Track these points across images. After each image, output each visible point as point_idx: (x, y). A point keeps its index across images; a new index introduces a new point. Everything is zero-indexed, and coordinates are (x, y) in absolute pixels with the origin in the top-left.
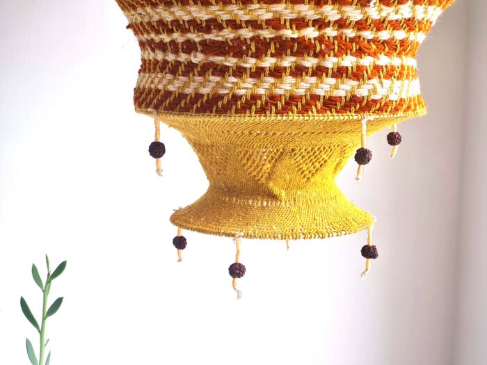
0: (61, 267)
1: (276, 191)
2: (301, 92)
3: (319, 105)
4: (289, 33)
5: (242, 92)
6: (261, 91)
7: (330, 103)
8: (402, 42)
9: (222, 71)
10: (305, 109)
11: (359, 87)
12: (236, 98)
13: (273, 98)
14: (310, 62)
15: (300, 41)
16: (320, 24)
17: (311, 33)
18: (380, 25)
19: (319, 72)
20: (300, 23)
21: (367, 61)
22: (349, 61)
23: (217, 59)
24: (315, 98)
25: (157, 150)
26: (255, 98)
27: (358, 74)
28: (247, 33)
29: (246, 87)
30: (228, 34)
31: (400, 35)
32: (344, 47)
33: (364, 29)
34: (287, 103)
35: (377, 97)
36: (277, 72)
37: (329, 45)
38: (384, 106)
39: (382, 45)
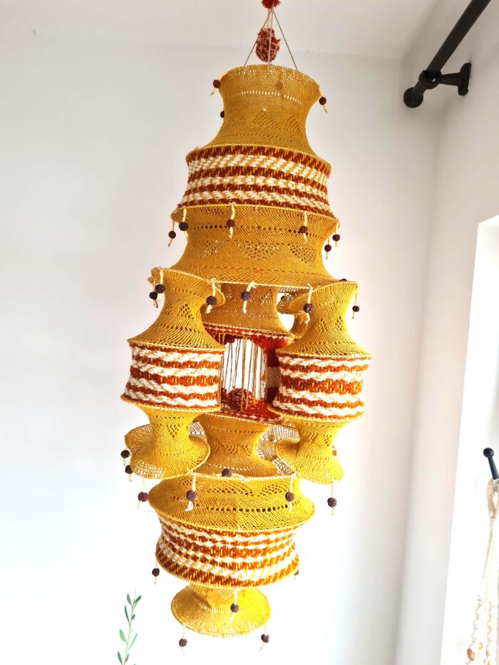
0: (139, 598)
1: (210, 603)
2: (205, 570)
3: (213, 578)
4: (199, 543)
5: (180, 563)
6: (188, 565)
7: (218, 579)
8: (264, 549)
9: (174, 550)
10: (205, 581)
11: (233, 573)
12: (177, 566)
13: (192, 570)
14: (209, 557)
15: (204, 547)
16: (214, 541)
17: (209, 544)
18: (246, 544)
19: (213, 563)
20: (203, 539)
21: (239, 561)
22: (228, 560)
23: (174, 544)
24: (211, 575)
25: (156, 572)
26: (185, 568)
27: (232, 567)
28: (182, 537)
29: (182, 561)
30: (175, 534)
31: (261, 547)
32: (226, 552)
33: (237, 545)
34: (198, 575)
35: (242, 580)
36: (195, 558)
37: (218, 551)
38: (248, 584)
39: (249, 552)
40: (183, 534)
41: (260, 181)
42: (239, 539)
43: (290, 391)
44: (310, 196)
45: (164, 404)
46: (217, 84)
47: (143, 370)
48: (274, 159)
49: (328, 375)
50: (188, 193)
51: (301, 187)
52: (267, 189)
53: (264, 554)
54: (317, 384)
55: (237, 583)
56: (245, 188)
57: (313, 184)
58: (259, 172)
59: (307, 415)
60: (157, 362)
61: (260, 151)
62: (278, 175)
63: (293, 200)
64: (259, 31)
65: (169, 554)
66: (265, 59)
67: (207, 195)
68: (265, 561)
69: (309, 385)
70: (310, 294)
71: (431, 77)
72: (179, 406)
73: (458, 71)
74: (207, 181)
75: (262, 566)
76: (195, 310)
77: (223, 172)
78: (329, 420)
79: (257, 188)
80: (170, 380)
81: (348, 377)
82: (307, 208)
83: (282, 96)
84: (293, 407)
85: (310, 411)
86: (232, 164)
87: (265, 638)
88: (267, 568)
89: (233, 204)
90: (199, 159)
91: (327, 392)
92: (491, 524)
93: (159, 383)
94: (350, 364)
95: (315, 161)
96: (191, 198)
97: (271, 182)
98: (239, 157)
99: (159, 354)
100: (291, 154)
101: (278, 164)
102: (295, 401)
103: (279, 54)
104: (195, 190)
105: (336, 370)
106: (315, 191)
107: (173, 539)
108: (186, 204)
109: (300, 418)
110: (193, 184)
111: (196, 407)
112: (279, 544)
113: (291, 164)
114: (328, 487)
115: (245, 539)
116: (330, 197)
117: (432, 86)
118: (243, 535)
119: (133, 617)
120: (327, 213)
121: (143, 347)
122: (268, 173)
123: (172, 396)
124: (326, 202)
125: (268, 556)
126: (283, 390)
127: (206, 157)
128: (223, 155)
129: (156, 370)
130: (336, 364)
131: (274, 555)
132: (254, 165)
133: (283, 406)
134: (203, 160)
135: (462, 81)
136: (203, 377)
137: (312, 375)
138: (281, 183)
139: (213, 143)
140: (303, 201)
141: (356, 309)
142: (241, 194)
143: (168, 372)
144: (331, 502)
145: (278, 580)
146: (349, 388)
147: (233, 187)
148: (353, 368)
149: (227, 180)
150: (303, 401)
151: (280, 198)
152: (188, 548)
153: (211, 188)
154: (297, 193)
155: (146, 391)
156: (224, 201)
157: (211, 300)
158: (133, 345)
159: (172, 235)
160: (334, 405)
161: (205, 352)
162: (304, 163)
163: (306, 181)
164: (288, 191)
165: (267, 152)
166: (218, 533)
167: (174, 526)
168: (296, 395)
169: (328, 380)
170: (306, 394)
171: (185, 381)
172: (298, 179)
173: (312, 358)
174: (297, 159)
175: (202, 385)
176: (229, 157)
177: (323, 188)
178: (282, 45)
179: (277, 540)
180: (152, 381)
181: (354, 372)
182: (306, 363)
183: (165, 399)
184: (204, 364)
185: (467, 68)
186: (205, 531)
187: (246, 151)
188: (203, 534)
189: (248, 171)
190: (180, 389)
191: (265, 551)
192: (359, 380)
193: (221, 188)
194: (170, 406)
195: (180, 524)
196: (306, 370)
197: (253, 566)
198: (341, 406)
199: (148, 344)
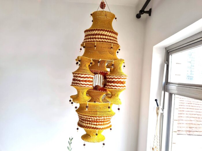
0: (72, 138)
2: (90, 126)
6: (86, 125)
7: (93, 128)
8: (103, 121)
9: (82, 122)
12: (83, 126)
13: (87, 126)
14: (91, 123)
15: (90, 120)
16: (92, 119)
18: (99, 119)
19: (92, 124)
20: (89, 119)
21: (98, 123)
22: (95, 123)
24: (91, 127)
25: (78, 129)
26: (85, 126)
27: (96, 125)
28: (84, 119)
29: (84, 124)
30: (83, 118)
31: (103, 120)
32: (95, 122)
33: (97, 120)
36: (87, 123)
37: (93, 121)
38: (100, 129)
39: (100, 121)
40: (85, 118)
41: (102, 37)
42: (98, 118)
43: (109, 83)
44: (113, 40)
45: (81, 86)
46: (91, 15)
47: (76, 79)
48: (105, 32)
49: (117, 80)
50: (85, 39)
51: (111, 38)
52: (104, 39)
53: (103, 122)
54: (115, 82)
55: (97, 129)
56: (98, 38)
57: (114, 37)
58: (101, 35)
59: (113, 89)
60: (79, 77)
61: (102, 30)
62: (106, 35)
63: (109, 41)
64: (101, 2)
65: (81, 123)
66: (102, 8)
67: (90, 40)
68: (104, 124)
69: (113, 82)
70: (113, 62)
71: (142, 12)
72: (84, 87)
73: (148, 10)
74: (89, 37)
75: (103, 125)
76: (87, 66)
77: (93, 35)
78: (118, 90)
79: (101, 38)
80: (82, 81)
81: (122, 80)
82: (112, 43)
83: (106, 17)
84: (110, 87)
85: (114, 88)
86: (95, 33)
87: (104, 144)
88: (104, 126)
89: (96, 42)
90: (87, 32)
91: (117, 83)
92: (157, 117)
93: (80, 81)
94: (122, 77)
95: (114, 32)
96: (86, 40)
97: (104, 37)
98: (97, 31)
99: (80, 75)
100: (109, 31)
101: (106, 33)
102: (110, 86)
103: (105, 7)
104: (87, 39)
105: (119, 79)
106: (114, 39)
107: (82, 119)
108: (85, 42)
109: (111, 89)
110: (86, 37)
111: (88, 87)
112: (107, 120)
113: (109, 33)
114: (118, 105)
115: (99, 118)
116: (118, 40)
117: (143, 14)
118: (99, 117)
119: (71, 143)
120: (117, 44)
121: (76, 74)
122: (103, 35)
123: (83, 84)
124: (117, 41)
125: (104, 123)
126: (107, 84)
127: (89, 31)
128: (93, 31)
129: (79, 79)
130: (119, 77)
131: (106, 123)
132: (100, 33)
133: (107, 87)
134: (88, 32)
135: (149, 12)
136: (89, 80)
137: (114, 80)
138: (107, 37)
139: (90, 28)
140: (112, 41)
141: (124, 66)
142: (97, 40)
143: (82, 79)
144: (119, 109)
145: (107, 129)
146: (122, 83)
147: (95, 38)
148: (123, 78)
149: (94, 37)
150: (112, 86)
151: (106, 41)
152: (86, 121)
153: (90, 38)
154: (110, 39)
155: (77, 83)
156: (94, 41)
157: (91, 63)
158: (73, 73)
159: (81, 49)
160: (119, 86)
161: (90, 75)
162: (112, 33)
163: (112, 37)
164: (108, 39)
165: (103, 30)
166: (93, 117)
167: (83, 116)
168: (110, 84)
169: (117, 81)
170: (113, 84)
171: (85, 81)
172: (110, 36)
173: (114, 76)
174: (110, 32)
175: (89, 82)
176: (95, 31)
177: (116, 38)
178: (106, 5)
179: (106, 119)
180: (78, 81)
181: (123, 79)
182: (112, 77)
183: (81, 85)
184: (90, 77)
185: (151, 9)
186: (90, 116)
187: (98, 30)
188: (90, 117)
189: (99, 34)
190: (85, 83)
191: (104, 121)
192: (124, 81)
193: (93, 38)
194: (82, 86)
195: (84, 115)
196: (112, 79)
197: (101, 125)
198: (120, 87)
199: (77, 73)
